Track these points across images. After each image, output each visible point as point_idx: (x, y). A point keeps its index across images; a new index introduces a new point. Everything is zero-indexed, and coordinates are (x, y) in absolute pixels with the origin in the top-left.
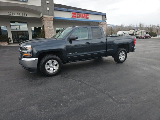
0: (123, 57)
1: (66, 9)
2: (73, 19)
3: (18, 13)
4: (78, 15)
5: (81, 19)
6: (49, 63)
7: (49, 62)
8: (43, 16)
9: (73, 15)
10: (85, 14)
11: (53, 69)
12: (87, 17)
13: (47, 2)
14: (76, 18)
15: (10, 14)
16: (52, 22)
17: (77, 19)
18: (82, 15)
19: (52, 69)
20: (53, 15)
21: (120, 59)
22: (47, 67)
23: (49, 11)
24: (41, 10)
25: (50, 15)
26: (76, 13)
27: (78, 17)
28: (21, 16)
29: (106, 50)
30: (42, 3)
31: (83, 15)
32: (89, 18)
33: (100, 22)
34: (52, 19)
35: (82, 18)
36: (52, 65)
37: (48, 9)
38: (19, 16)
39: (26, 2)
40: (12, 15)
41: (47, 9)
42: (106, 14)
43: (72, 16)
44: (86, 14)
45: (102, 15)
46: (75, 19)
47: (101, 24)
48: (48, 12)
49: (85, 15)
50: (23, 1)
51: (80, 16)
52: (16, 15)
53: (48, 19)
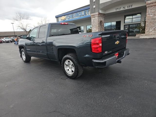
3: (123, 7)
28: (126, 8)
38: (124, 9)
40: (118, 10)
52: (122, 9)
53: (152, 5)
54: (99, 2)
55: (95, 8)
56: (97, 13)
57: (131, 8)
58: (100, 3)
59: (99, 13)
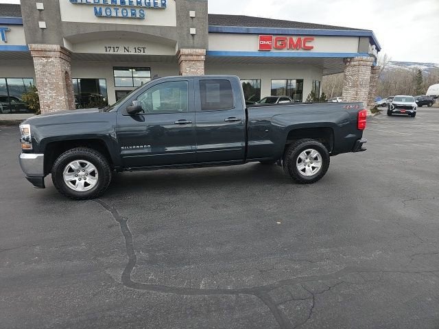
0: (313, 168)
1: (244, 28)
2: (262, 55)
4: (277, 40)
5: (286, 52)
6: (73, 167)
7: (74, 165)
8: (179, 52)
9: (264, 42)
10: (300, 37)
11: (85, 182)
12: (308, 44)
13: (192, 14)
14: (273, 51)
15: (108, 49)
16: (201, 66)
17: (274, 53)
18: (291, 40)
19: (83, 181)
20: (204, 46)
21: (304, 170)
22: (68, 178)
23: (196, 36)
24: (174, 37)
25: (197, 48)
26: (274, 37)
27: (277, 48)
28: (132, 52)
29: (247, 143)
30: (178, 17)
31: (295, 39)
32: (312, 48)
33: (351, 58)
34: (203, 57)
35: (290, 48)
36: (81, 173)
37: (193, 31)
38: (127, 53)
39: (141, 18)
40: (112, 52)
41: (191, 33)
42: (371, 32)
43: (261, 46)
44: (303, 38)
45: (359, 37)
46: (267, 55)
47: (352, 63)
48: (193, 39)
49: (299, 40)
50: (134, 17)
51: (285, 44)
52: (121, 52)
53: (190, 58)
54: (58, 17)
55: (45, 31)
56: (57, 47)
57: (142, 53)
58: (64, 19)
59: (62, 48)
